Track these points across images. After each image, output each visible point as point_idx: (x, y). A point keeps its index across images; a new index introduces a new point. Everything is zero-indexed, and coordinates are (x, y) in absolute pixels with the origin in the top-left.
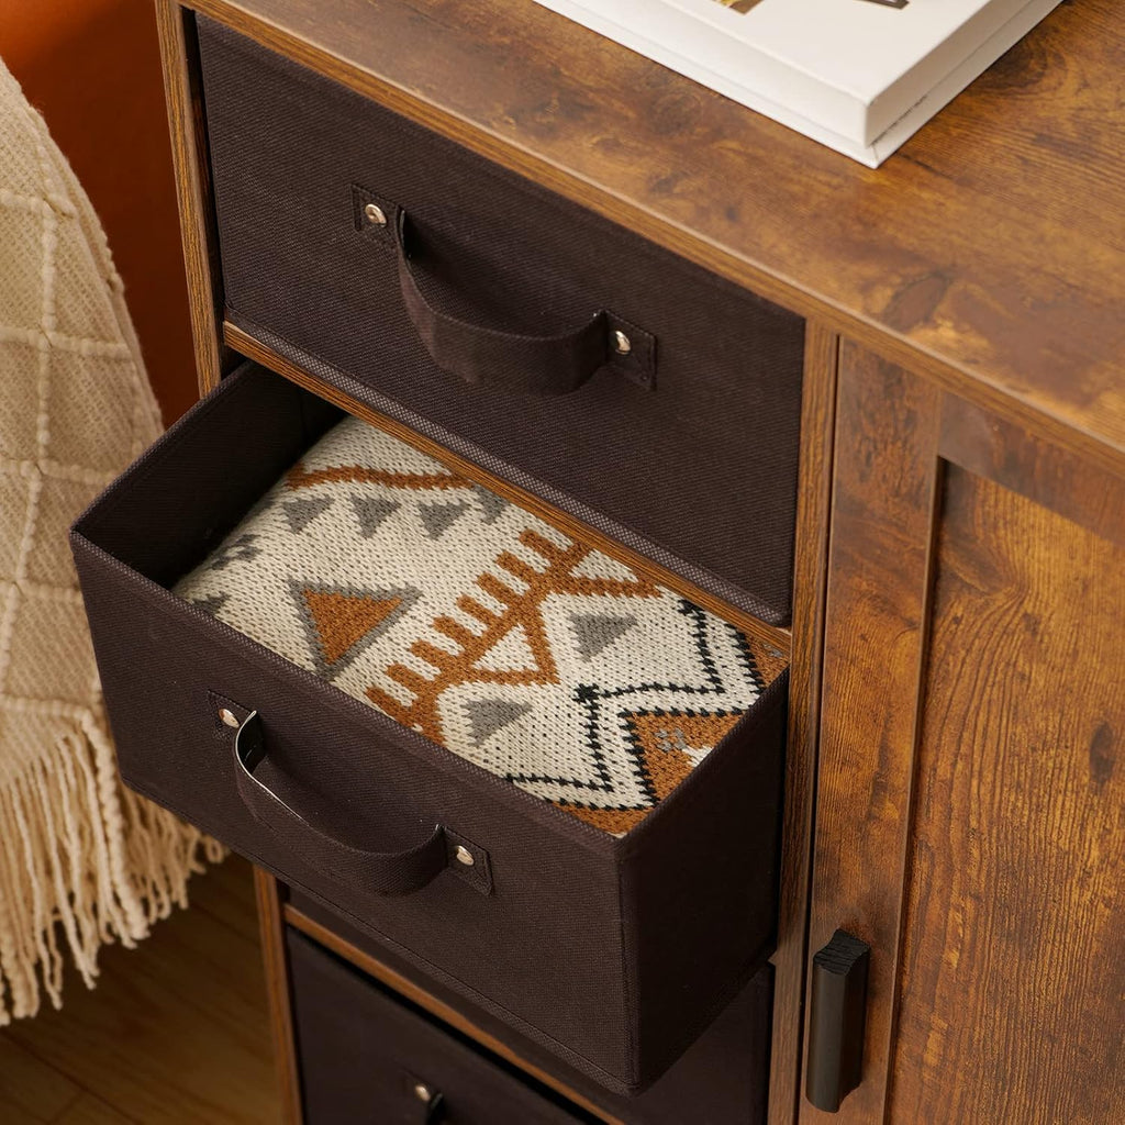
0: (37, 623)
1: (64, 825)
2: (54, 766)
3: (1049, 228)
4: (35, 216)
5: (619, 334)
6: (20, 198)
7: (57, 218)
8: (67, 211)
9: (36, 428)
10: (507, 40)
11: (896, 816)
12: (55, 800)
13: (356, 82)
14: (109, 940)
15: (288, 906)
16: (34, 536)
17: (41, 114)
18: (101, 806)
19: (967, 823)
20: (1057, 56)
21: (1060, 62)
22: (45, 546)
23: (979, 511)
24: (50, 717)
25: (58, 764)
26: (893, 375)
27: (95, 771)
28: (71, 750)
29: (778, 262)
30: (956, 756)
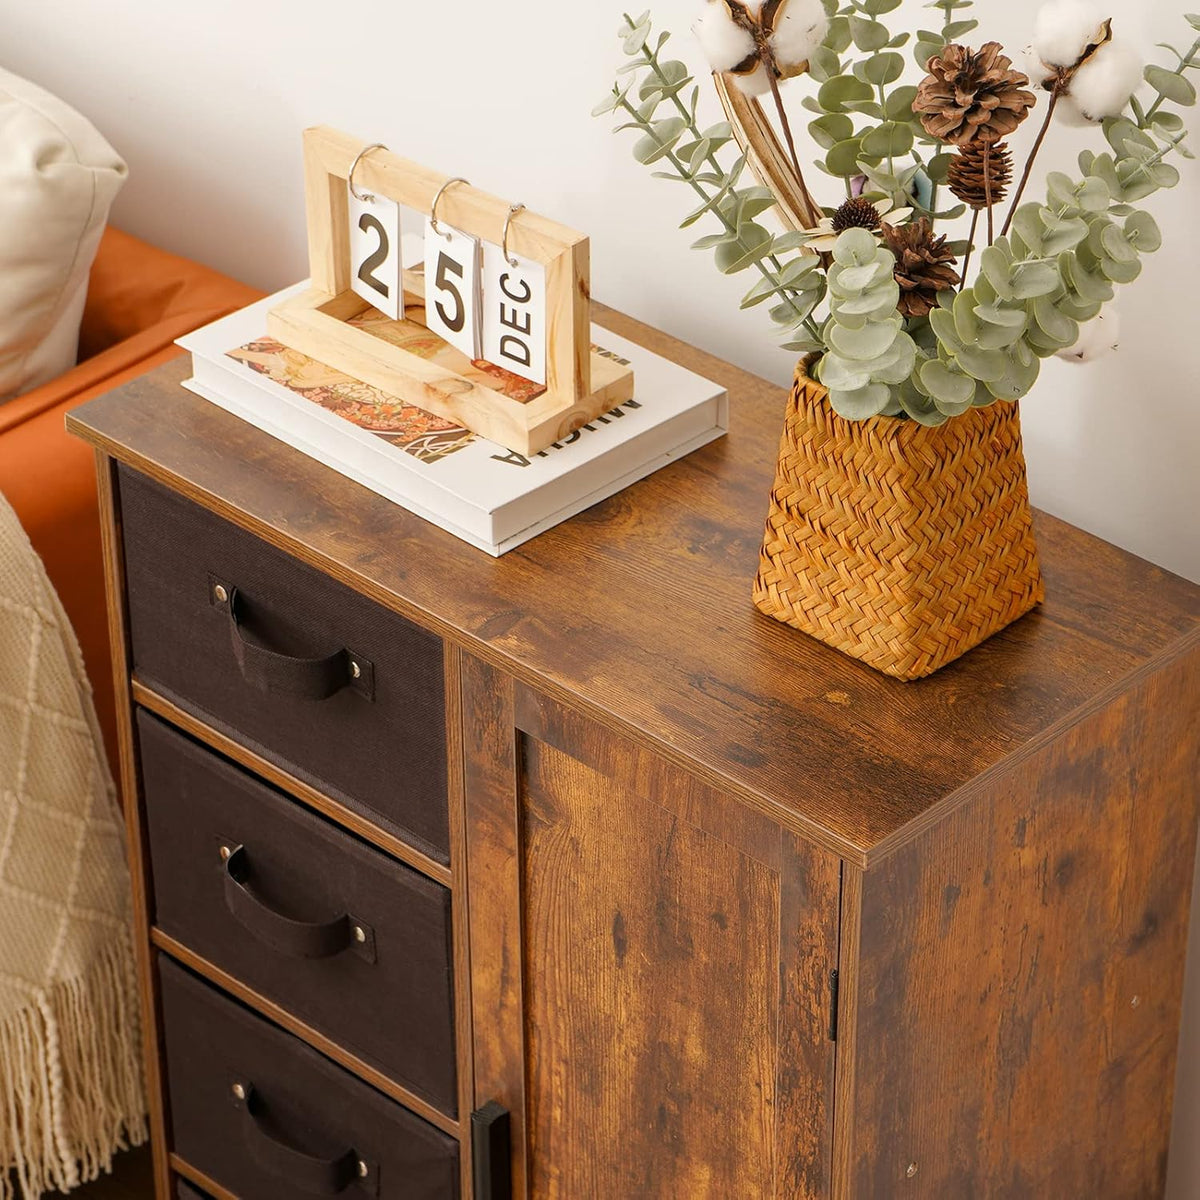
0: (9, 914)
1: (20, 1079)
2: (14, 1028)
3: (592, 594)
4: (28, 621)
5: (354, 663)
6: (18, 606)
7: (43, 624)
8: (50, 621)
9: (17, 770)
10: (294, 480)
11: (515, 1002)
12: (14, 1057)
13: (201, 499)
14: (51, 1188)
15: (173, 1155)
16: (11, 848)
17: (41, 557)
18: (48, 1069)
19: (555, 1003)
20: (629, 508)
21: (629, 510)
22: (18, 857)
23: (541, 767)
24: (15, 990)
25: (18, 1029)
26: (488, 673)
27: (45, 1040)
28: (28, 1018)
29: (424, 601)
30: (545, 951)
